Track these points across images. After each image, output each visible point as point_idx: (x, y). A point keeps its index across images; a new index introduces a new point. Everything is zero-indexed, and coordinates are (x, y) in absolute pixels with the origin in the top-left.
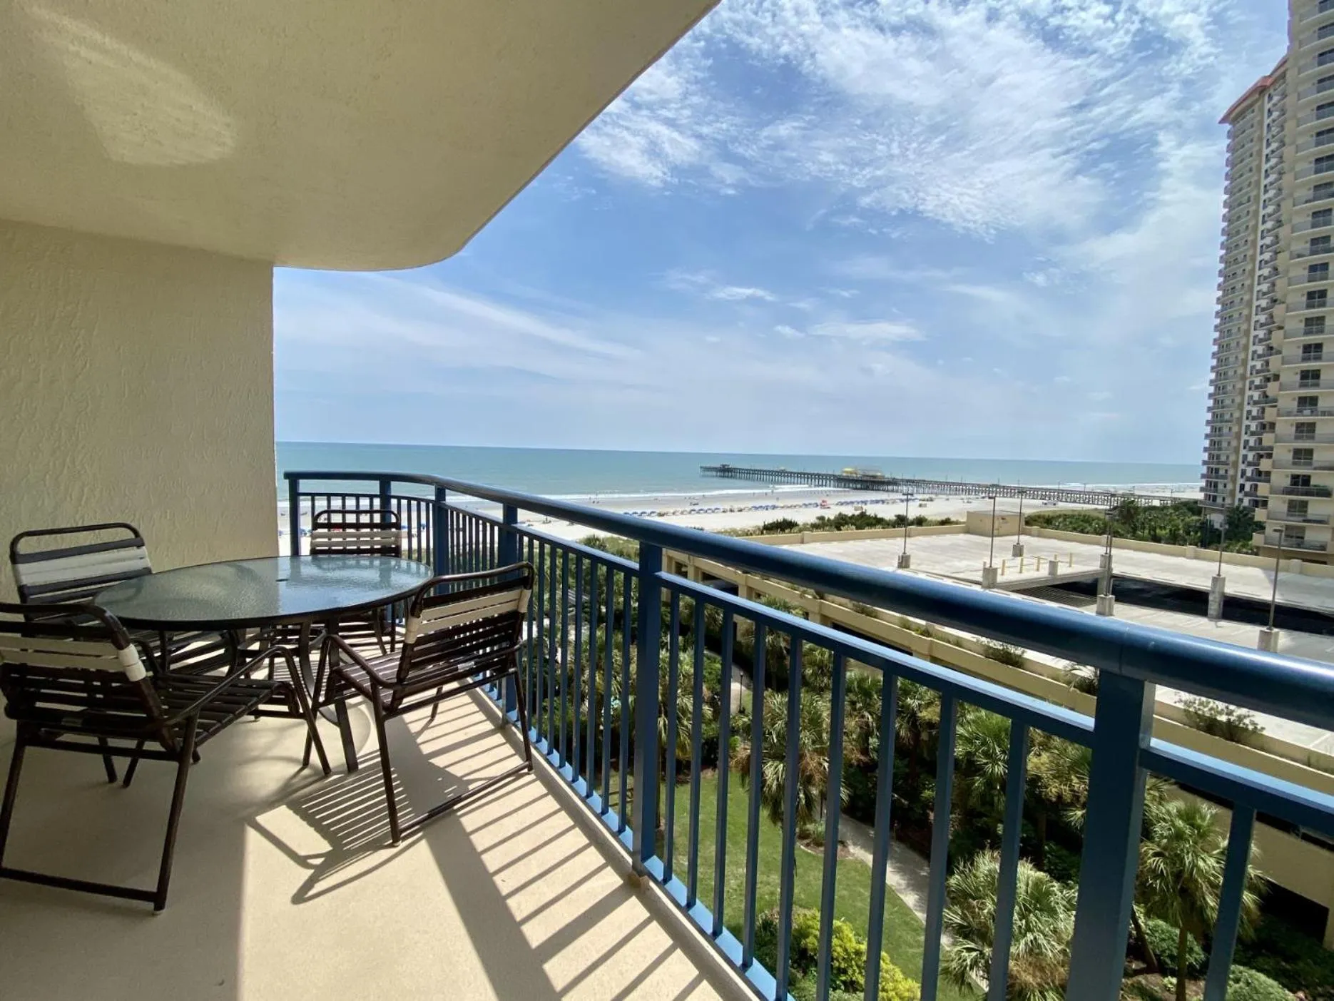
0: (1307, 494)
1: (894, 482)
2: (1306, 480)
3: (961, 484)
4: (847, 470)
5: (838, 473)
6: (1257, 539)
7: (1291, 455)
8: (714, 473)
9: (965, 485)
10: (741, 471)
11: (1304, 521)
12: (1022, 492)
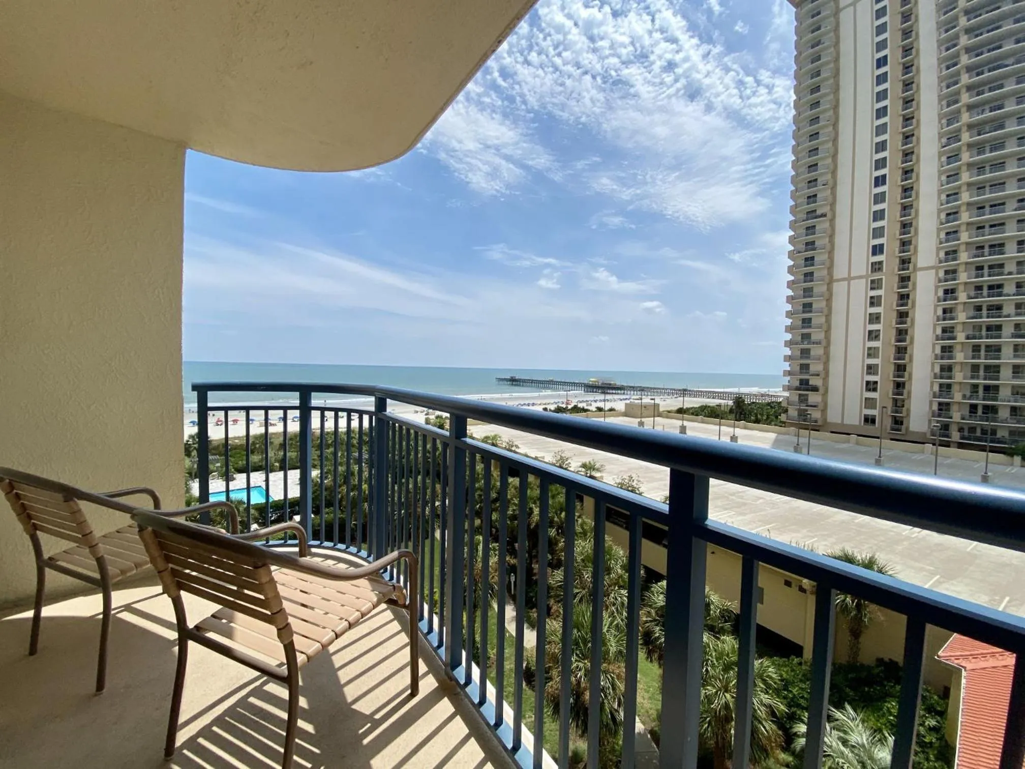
0: (807, 390)
1: (621, 388)
2: (807, 381)
3: (663, 389)
4: (592, 380)
5: (586, 382)
6: (783, 417)
7: (798, 368)
8: (506, 382)
9: (666, 389)
10: (524, 381)
11: (807, 406)
12: (642, 389)
